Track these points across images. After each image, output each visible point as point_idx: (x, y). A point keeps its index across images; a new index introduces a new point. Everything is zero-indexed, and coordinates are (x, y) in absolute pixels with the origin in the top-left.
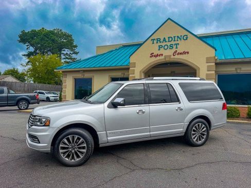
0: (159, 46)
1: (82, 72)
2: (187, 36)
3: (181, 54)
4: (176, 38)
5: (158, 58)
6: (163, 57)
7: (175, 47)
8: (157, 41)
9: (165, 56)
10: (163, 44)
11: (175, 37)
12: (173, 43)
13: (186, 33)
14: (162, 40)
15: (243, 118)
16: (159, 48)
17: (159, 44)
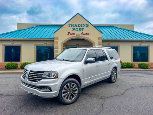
0: (73, 29)
3: (85, 34)
4: (82, 25)
5: (73, 36)
7: (82, 30)
8: (72, 25)
10: (75, 28)
11: (82, 24)
12: (80, 27)
13: (88, 23)
14: (74, 25)
16: (73, 30)
17: (73, 27)
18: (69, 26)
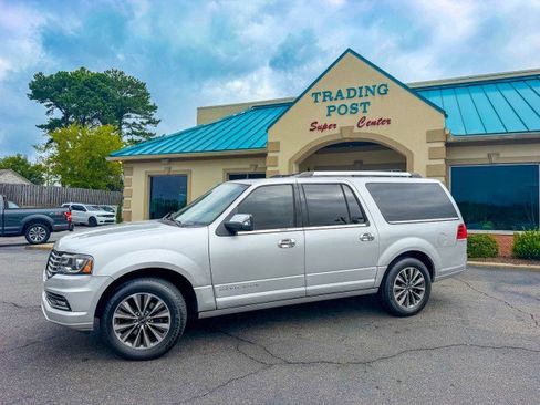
0: (329, 107)
1: (166, 162)
2: (386, 86)
3: (374, 123)
4: (364, 91)
5: (327, 132)
6: (337, 131)
7: (361, 109)
8: (325, 96)
9: (341, 129)
10: (337, 104)
11: (361, 88)
12: (357, 100)
13: (387, 81)
14: (334, 95)
15: (505, 258)
16: (329, 111)
17: (329, 103)
18: (316, 101)
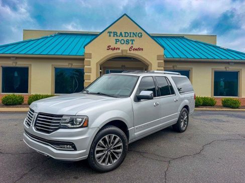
0: (116, 40)
1: (14, 59)
2: (141, 33)
3: (136, 50)
4: (132, 34)
5: (115, 51)
6: (120, 51)
7: (131, 42)
8: (114, 34)
9: (122, 51)
10: (120, 38)
11: (130, 33)
12: (128, 38)
13: (142, 31)
14: (118, 34)
16: (116, 41)
17: (116, 38)
18: (110, 36)
